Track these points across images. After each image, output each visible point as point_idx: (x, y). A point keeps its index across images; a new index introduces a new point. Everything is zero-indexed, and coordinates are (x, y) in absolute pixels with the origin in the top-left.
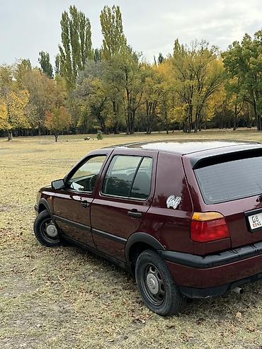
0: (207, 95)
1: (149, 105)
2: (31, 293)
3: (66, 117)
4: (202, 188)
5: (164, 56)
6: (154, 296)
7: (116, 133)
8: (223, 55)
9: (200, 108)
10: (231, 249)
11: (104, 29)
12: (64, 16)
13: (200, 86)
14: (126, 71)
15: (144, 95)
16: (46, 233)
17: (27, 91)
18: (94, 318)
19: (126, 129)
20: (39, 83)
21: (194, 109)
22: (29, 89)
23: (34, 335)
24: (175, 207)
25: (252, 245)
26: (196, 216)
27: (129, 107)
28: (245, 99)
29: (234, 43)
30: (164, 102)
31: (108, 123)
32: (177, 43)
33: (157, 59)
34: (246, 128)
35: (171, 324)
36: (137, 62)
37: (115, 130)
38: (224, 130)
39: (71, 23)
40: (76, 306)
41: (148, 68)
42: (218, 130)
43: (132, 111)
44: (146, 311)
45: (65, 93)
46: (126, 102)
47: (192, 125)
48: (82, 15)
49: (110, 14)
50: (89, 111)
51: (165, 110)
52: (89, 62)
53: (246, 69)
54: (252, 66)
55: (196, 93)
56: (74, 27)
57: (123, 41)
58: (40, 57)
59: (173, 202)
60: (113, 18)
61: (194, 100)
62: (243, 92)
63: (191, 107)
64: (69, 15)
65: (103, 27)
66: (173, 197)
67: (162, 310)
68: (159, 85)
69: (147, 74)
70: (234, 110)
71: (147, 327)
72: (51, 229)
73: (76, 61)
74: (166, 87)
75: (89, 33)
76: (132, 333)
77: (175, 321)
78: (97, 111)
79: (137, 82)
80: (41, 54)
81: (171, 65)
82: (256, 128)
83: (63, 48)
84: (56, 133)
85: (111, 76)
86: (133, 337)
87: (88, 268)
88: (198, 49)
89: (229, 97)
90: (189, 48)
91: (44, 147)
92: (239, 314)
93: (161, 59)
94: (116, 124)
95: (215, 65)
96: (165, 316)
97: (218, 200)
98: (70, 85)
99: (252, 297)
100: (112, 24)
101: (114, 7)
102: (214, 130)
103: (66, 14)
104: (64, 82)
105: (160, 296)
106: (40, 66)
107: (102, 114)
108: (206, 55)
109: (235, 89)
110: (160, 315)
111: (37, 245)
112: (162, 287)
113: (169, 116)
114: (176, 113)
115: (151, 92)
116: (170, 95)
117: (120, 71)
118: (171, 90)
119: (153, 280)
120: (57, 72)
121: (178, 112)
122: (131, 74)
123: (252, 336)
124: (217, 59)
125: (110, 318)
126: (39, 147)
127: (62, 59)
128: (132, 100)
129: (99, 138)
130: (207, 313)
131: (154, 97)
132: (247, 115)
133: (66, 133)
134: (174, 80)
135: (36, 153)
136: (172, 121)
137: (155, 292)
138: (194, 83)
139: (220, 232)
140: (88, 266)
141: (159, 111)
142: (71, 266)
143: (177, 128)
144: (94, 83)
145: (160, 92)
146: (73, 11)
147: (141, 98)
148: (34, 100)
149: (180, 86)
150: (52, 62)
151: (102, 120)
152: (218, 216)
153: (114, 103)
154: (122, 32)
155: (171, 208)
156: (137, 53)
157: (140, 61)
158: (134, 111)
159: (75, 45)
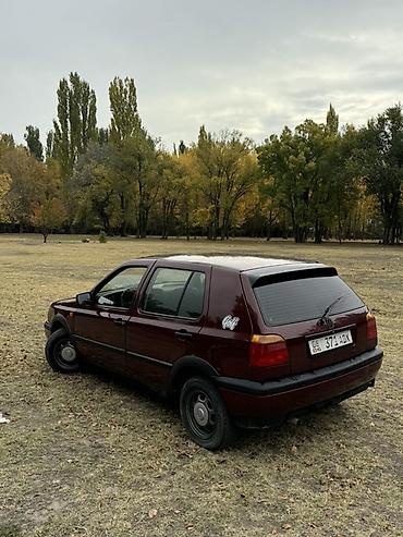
0: (237, 196)
1: (167, 203)
2: (53, 426)
3: (60, 212)
4: (263, 308)
5: (187, 145)
6: (201, 428)
7: (123, 236)
8: (258, 150)
9: (228, 211)
10: (290, 375)
11: (112, 106)
12: (63, 84)
13: (229, 185)
14: (140, 158)
15: (161, 190)
16: (61, 357)
17: (8, 175)
18: (134, 453)
19: (136, 231)
20: (25, 166)
21: (222, 212)
22: (9, 172)
23: (67, 471)
24: (232, 328)
25: (311, 372)
26: (256, 338)
27: (141, 204)
28: (282, 204)
29: (272, 137)
30: (186, 201)
31: (113, 222)
32: (202, 130)
33: (177, 148)
34: (281, 239)
35: (222, 459)
36: (153, 150)
37: (123, 231)
38: (256, 239)
39: (70, 93)
40: (110, 440)
41: (167, 157)
42: (249, 239)
43: (144, 209)
44: (192, 445)
45: (59, 181)
46: (138, 197)
47: (218, 231)
48: (85, 85)
49: (121, 87)
50: (90, 204)
51: (185, 210)
52: (92, 145)
53: (284, 168)
54: (291, 166)
55: (224, 193)
56: (74, 99)
57: (137, 122)
58: (27, 133)
59: (230, 323)
60: (126, 93)
61: (222, 202)
62: (280, 195)
63: (218, 209)
64: (69, 83)
65: (112, 103)
66: (230, 317)
67: (212, 444)
68: (180, 180)
69: (165, 164)
70: (268, 216)
71: (195, 462)
72: (68, 352)
73: (75, 142)
74: (189, 183)
75: (94, 109)
76: (180, 468)
77: (226, 456)
78: (99, 207)
79: (153, 174)
80: (29, 128)
81: (195, 157)
82: (293, 240)
83: (59, 124)
84: (45, 231)
85: (120, 164)
86: (182, 473)
87: (116, 398)
88: (229, 139)
89: (263, 200)
90: (217, 138)
91: (31, 249)
92: (294, 448)
93: (182, 147)
94: (123, 224)
95: (248, 162)
96: (214, 450)
97: (278, 323)
98: (66, 170)
99: (307, 431)
100: (123, 99)
101: (127, 79)
102: (244, 239)
103: (65, 82)
104: (58, 167)
105: (209, 429)
106: (26, 144)
107: (106, 210)
108: (238, 148)
109: (271, 192)
110: (209, 449)
111: (47, 371)
112: (212, 417)
113: (191, 218)
114: (200, 215)
115: (169, 187)
116: (192, 192)
117: (132, 159)
118: (194, 186)
119: (201, 410)
120: (48, 153)
121: (203, 214)
122: (146, 162)
123: (310, 470)
124: (250, 154)
125: (153, 453)
126: (23, 248)
127: (57, 138)
128: (146, 196)
129: (103, 240)
130: (260, 446)
131: (173, 194)
132: (283, 223)
133: (55, 232)
134: (198, 175)
135: (21, 257)
136: (194, 225)
137: (203, 423)
138: (223, 180)
139: (280, 357)
140: (116, 396)
141: (178, 211)
142: (96, 396)
143: (200, 234)
144: (97, 171)
145: (181, 187)
146: (75, 78)
147: (156, 194)
148: (16, 186)
149: (205, 181)
150: (43, 140)
151: (105, 217)
152: (278, 338)
153: (122, 198)
154: (135, 110)
155: (228, 329)
156: (153, 138)
157: (157, 148)
158: (147, 209)
159: (75, 121)
